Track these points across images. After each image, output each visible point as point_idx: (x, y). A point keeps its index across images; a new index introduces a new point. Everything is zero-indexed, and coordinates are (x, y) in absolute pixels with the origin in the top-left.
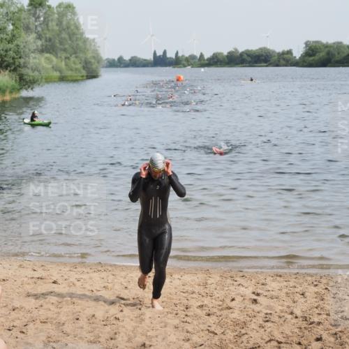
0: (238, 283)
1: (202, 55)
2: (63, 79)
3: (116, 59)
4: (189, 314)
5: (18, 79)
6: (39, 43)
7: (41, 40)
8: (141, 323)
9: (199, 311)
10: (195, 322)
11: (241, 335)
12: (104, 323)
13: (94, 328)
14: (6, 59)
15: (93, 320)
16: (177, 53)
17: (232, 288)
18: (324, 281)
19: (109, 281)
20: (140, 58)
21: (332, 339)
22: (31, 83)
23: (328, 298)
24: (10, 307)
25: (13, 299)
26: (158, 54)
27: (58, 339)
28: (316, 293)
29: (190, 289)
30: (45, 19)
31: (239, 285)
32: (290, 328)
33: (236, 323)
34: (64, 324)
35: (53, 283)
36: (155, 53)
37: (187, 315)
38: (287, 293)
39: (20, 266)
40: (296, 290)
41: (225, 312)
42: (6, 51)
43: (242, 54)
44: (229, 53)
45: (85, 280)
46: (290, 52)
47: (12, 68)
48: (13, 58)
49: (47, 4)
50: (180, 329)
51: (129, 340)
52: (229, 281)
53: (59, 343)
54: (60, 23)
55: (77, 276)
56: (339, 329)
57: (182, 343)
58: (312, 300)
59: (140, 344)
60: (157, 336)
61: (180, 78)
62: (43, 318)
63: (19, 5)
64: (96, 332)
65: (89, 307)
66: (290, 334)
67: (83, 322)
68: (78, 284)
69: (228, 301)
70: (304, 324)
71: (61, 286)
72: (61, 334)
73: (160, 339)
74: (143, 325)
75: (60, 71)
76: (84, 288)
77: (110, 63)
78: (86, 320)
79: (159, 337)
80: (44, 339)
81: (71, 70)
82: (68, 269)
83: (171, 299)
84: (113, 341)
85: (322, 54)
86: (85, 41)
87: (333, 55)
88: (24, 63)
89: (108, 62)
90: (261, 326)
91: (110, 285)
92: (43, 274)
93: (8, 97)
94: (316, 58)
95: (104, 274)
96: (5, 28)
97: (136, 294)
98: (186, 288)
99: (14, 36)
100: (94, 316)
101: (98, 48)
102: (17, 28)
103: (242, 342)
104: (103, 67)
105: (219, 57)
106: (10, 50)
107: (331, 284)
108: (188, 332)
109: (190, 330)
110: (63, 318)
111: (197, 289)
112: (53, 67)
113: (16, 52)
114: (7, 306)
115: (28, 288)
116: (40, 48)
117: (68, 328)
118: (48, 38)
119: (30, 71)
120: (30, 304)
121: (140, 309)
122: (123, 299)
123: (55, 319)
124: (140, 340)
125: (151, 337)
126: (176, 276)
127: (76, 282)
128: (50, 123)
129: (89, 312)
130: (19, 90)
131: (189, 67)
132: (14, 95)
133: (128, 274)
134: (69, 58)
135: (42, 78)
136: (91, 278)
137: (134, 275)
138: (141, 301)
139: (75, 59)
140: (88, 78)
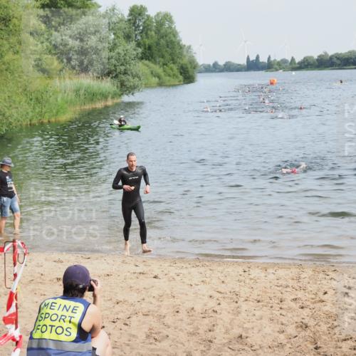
0: (330, 277)
1: (293, 59)
2: (161, 85)
3: (211, 64)
4: (283, 307)
5: (119, 85)
6: (140, 50)
7: (140, 47)
8: (238, 316)
9: (293, 304)
10: (290, 315)
11: (333, 328)
12: (203, 316)
13: (194, 320)
15: (193, 312)
16: (269, 58)
17: (324, 282)
19: (207, 275)
20: (233, 64)
22: (132, 89)
24: (114, 301)
25: (117, 293)
27: (160, 331)
29: (284, 283)
30: (144, 28)
31: (332, 279)
33: (329, 316)
34: (164, 316)
35: (154, 277)
36: (248, 58)
37: (281, 308)
39: (123, 262)
41: (318, 305)
42: (109, 59)
43: (331, 58)
44: (319, 56)
45: (184, 274)
47: (114, 75)
48: (115, 66)
49: (146, 13)
50: (275, 321)
51: (227, 332)
52: (321, 275)
53: (161, 335)
54: (158, 31)
55: (178, 271)
57: (277, 334)
59: (237, 336)
60: (253, 328)
61: (274, 81)
62: (145, 311)
63: (120, 16)
64: (195, 324)
65: (188, 301)
67: (183, 315)
68: (179, 278)
69: (321, 294)
71: (160, 280)
72: (162, 326)
73: (256, 330)
74: (240, 317)
75: (159, 77)
76: (183, 282)
77: (206, 69)
78: (185, 312)
79: (255, 329)
80: (146, 330)
81: (169, 76)
82: (168, 264)
83: (266, 292)
84: (211, 333)
86: (181, 47)
88: (125, 70)
89: (204, 67)
91: (208, 280)
92: (145, 269)
93: (110, 103)
95: (202, 270)
97: (233, 289)
98: (280, 282)
99: (115, 44)
100: (193, 309)
101: (194, 55)
102: (118, 36)
103: (335, 334)
104: (200, 72)
105: (309, 61)
106: (112, 57)
108: (282, 324)
109: (284, 322)
110: (164, 311)
111: (291, 283)
112: (152, 73)
113: (118, 60)
114: (111, 299)
115: (131, 282)
116: (140, 55)
117: (169, 320)
118: (147, 46)
119: (130, 78)
120: (133, 297)
121: (237, 302)
122: (220, 293)
123: (157, 312)
124: (237, 331)
125: (247, 329)
126: (271, 271)
127: (176, 277)
128: (139, 127)
129: (189, 305)
130: (120, 96)
131: (281, 71)
132: (116, 101)
133: (224, 269)
134: (166, 65)
135: (141, 84)
136: (189, 273)
137: (230, 270)
138: (237, 295)
139: (172, 65)
140: (185, 83)
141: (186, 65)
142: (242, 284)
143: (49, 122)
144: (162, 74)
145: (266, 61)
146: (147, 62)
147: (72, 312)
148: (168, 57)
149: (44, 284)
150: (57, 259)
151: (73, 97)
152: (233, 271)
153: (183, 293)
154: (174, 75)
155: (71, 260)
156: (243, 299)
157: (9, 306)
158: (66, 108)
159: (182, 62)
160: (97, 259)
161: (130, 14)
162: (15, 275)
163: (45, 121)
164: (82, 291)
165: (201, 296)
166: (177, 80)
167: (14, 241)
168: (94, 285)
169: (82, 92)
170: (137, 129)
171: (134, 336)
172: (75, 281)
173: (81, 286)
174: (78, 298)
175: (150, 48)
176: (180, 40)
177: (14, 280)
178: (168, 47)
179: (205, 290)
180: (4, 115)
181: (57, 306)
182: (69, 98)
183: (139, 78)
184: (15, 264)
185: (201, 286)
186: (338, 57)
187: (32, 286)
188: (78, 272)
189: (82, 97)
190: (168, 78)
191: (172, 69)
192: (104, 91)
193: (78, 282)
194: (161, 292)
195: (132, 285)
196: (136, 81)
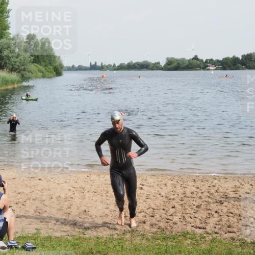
1: (114, 65)
2: (44, 77)
3: (71, 66)
4: (108, 195)
5: (21, 77)
6: (32, 58)
12: (65, 200)
13: (60, 203)
14: (15, 66)
15: (60, 198)
16: (102, 63)
18: (176, 178)
19: (68, 179)
20: (83, 66)
21: (180, 207)
22: (28, 78)
23: (178, 186)
24: (17, 192)
25: (18, 188)
26: (92, 64)
27: (42, 208)
28: (172, 184)
32: (159, 202)
34: (44, 201)
35: (39, 180)
36: (91, 63)
37: (107, 196)
38: (158, 184)
40: (162, 182)
42: (15, 62)
43: (134, 64)
44: (128, 63)
45: (55, 178)
46: (159, 63)
47: (18, 71)
48: (19, 66)
49: (36, 38)
50: (104, 203)
51: (78, 209)
53: (42, 210)
54: (42, 48)
55: (52, 176)
56: (184, 202)
57: (104, 210)
58: (170, 188)
59: (83, 211)
60: (92, 207)
62: (34, 198)
63: (21, 39)
64: (61, 205)
65: (57, 192)
66: (159, 205)
67: (54, 199)
68: (52, 180)
70: (166, 200)
71: (43, 181)
72: (43, 206)
73: (93, 207)
74: (85, 201)
75: (43, 73)
76: (55, 182)
78: (56, 198)
80: (35, 208)
82: (46, 173)
83: (99, 187)
84: (70, 209)
85: (175, 64)
86: (55, 57)
87: (181, 65)
88: (24, 68)
89: (67, 68)
90: (145, 201)
91: (68, 181)
92: (34, 175)
93: (16, 86)
94: (172, 66)
95: (65, 175)
96: (14, 51)
97: (81, 186)
99: (19, 55)
100: (60, 196)
101: (62, 61)
102: (20, 50)
104: (65, 70)
105: (124, 66)
107: (180, 179)
108: (107, 204)
110: (44, 198)
112: (39, 70)
113: (20, 63)
114: (15, 192)
115: (26, 182)
116: (32, 61)
117: (47, 203)
118: (36, 56)
119: (27, 73)
120: (27, 191)
121: (83, 193)
122: (75, 188)
123: (40, 198)
124: (83, 208)
125: (89, 207)
126: (101, 176)
127: (51, 180)
128: (37, 99)
129: (57, 194)
130: (22, 82)
131: (108, 71)
132: (19, 85)
134: (47, 66)
135: (33, 76)
136: (58, 177)
137: (80, 176)
138: (84, 189)
139: (50, 66)
140: (57, 76)
141: (57, 66)
142: (86, 183)
144: (45, 71)
145: (100, 65)
146: (36, 64)
148: (47, 62)
152: (82, 176)
153: (54, 188)
154: (51, 72)
156: (87, 191)
159: (55, 65)
161: (27, 39)
165: (64, 190)
166: (52, 74)
168: (4, 184)
169: (0, 80)
170: (36, 100)
171: (27, 211)
175: (38, 56)
179: (66, 186)
183: (32, 73)
185: (65, 184)
186: (138, 64)
190: (47, 73)
191: (49, 68)
192: (13, 79)
194: (42, 188)
195: (27, 184)
196: (30, 74)
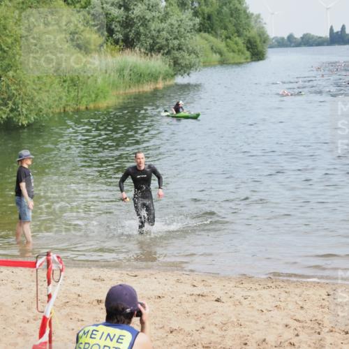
2: (223, 63)
3: (286, 38)
5: (172, 64)
6: (198, 20)
7: (198, 17)
14: (158, 40)
15: (265, 345)
19: (282, 299)
20: (313, 37)
22: (187, 68)
24: (167, 329)
25: (170, 319)
26: (335, 31)
35: (216, 301)
39: (178, 281)
42: (159, 31)
45: (252, 297)
47: (166, 51)
48: (167, 40)
55: (245, 294)
62: (205, 342)
65: (259, 330)
67: (252, 347)
68: (245, 302)
71: (226, 305)
75: (221, 54)
76: (252, 307)
77: (279, 42)
78: (255, 345)
81: (234, 51)
82: (232, 284)
86: (248, 16)
88: (179, 45)
89: (276, 41)
91: (283, 305)
92: (205, 291)
93: (160, 85)
95: (275, 292)
96: (157, 5)
97: (314, 316)
99: (167, 13)
100: (264, 340)
101: (264, 25)
102: (171, 4)
104: (271, 47)
106: (163, 29)
110: (228, 343)
112: (212, 49)
113: (171, 32)
114: (163, 327)
115: (188, 306)
116: (197, 26)
118: (206, 15)
119: (186, 54)
120: (190, 325)
121: (319, 333)
122: (298, 321)
123: (220, 344)
127: (242, 300)
128: (198, 115)
129: (259, 336)
130: (173, 76)
132: (168, 82)
133: (303, 291)
134: (230, 38)
135: (199, 61)
136: (260, 296)
137: (311, 292)
138: (320, 324)
139: (237, 38)
140: (253, 60)
141: (253, 38)
142: (326, 310)
143: (87, 108)
144: (225, 49)
146: (206, 35)
147: (117, 342)
148: (231, 28)
149: (83, 307)
150: (96, 276)
151: (116, 78)
152: (314, 294)
153: (252, 321)
154: (239, 51)
155: (114, 278)
156: (327, 330)
157: (42, 334)
158: (108, 92)
159: (249, 35)
160: (146, 277)
162: (50, 296)
163: (83, 107)
164: (129, 317)
165: (275, 325)
166: (243, 57)
167: (48, 254)
168: (142, 309)
169: (126, 72)
172: (121, 304)
173: (128, 310)
174: (125, 325)
175: (209, 17)
176: (247, 8)
177: (48, 301)
178: (232, 16)
179: (278, 316)
180: (32, 100)
181: (99, 334)
182: (112, 78)
183: (196, 54)
184: (49, 283)
185: (275, 312)
187: (67, 310)
188: (124, 293)
189: (127, 78)
190: (232, 54)
191: (236, 43)
192: (154, 70)
193: (125, 305)
194: (224, 319)
195: (189, 310)
196: (193, 58)
